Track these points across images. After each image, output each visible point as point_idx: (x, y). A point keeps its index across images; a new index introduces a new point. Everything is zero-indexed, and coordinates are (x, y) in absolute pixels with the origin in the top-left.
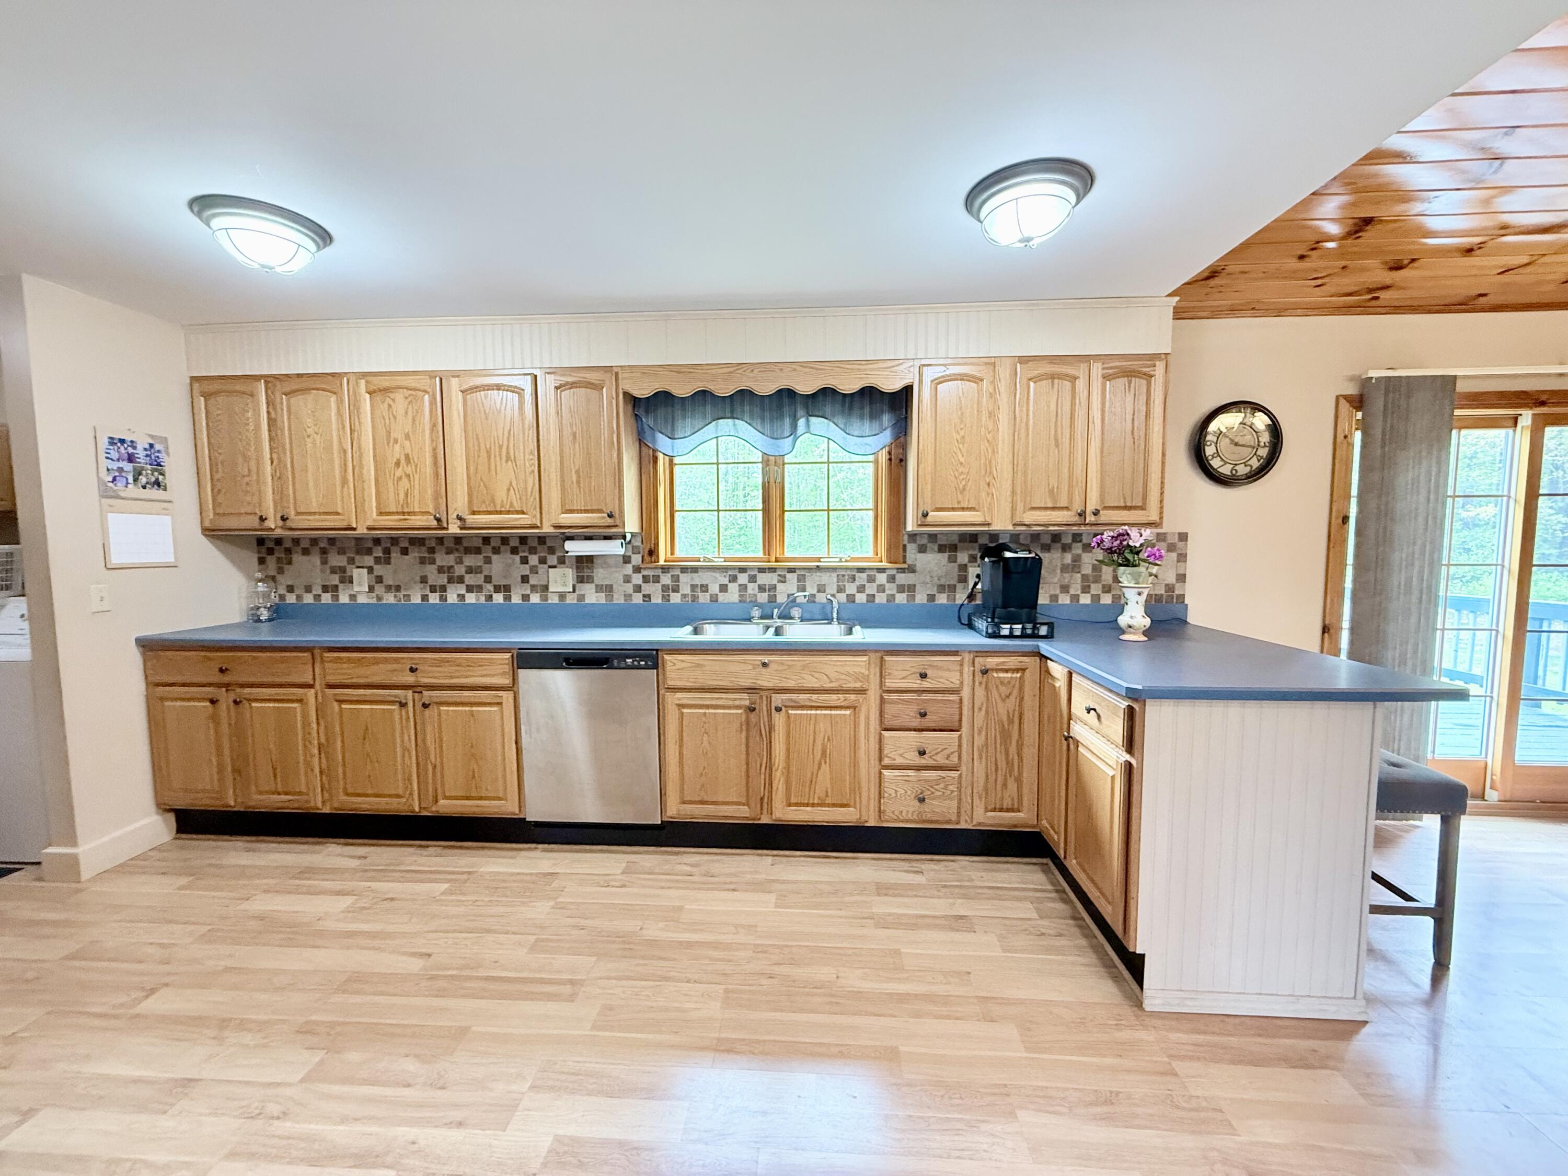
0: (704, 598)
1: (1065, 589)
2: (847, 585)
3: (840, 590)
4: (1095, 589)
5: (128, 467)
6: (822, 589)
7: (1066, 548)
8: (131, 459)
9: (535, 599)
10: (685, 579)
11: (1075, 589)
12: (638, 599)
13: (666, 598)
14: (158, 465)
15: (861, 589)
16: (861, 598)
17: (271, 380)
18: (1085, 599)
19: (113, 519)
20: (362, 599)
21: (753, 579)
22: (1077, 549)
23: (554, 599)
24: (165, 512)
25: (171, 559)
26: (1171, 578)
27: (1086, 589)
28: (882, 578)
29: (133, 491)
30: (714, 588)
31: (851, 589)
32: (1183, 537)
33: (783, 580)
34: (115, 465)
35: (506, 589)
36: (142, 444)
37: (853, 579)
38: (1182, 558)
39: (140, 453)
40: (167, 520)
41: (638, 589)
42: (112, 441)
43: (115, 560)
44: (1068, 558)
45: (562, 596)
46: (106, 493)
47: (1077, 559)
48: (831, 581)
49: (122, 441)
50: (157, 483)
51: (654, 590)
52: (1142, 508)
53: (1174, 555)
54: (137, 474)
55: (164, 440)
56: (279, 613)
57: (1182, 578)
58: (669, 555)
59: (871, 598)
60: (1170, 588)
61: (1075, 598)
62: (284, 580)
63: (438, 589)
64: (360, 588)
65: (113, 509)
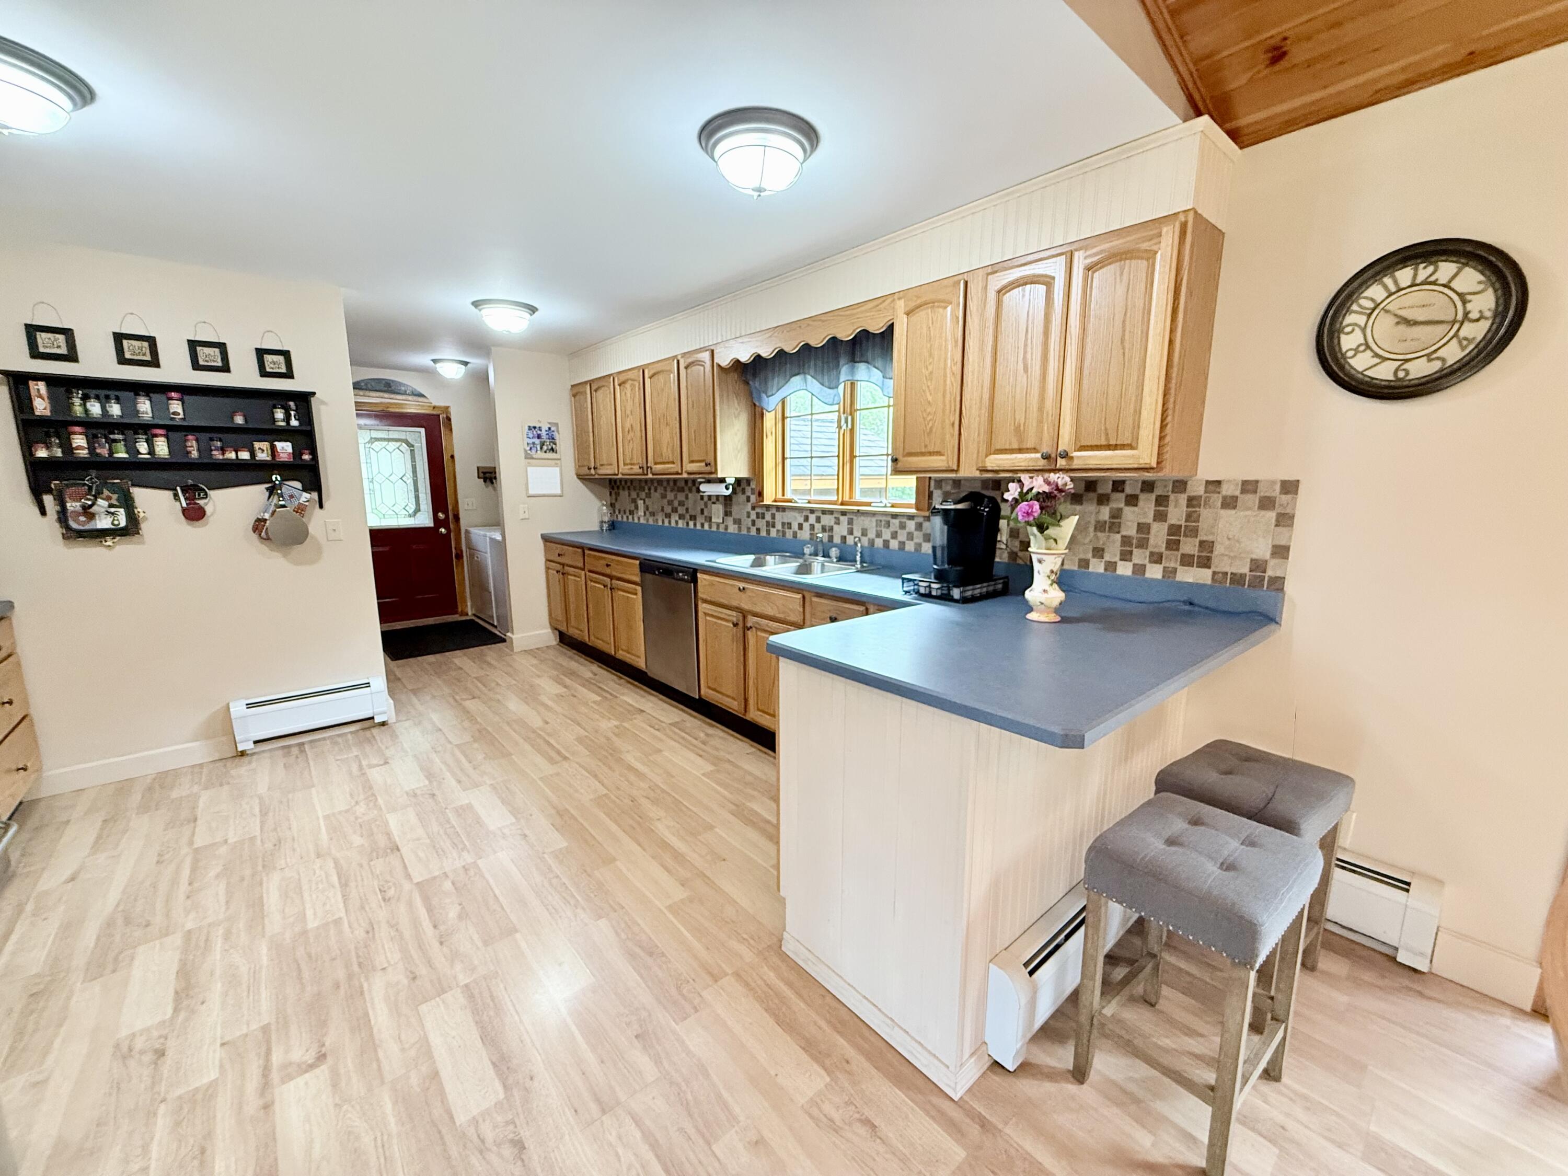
0: (789, 534)
1: (1098, 552)
2: (884, 530)
3: (879, 535)
4: (1139, 556)
5: (537, 441)
6: (864, 533)
7: (1103, 500)
8: (539, 437)
9: (706, 527)
10: (778, 516)
11: (1113, 553)
12: (753, 532)
13: (768, 532)
14: (552, 438)
15: (894, 535)
16: (894, 544)
17: (590, 382)
18: (1125, 569)
19: (530, 470)
20: (642, 521)
21: (818, 520)
22: (1118, 501)
23: (714, 528)
24: (556, 465)
25: (559, 492)
26: (1262, 550)
27: (1126, 556)
28: (911, 525)
29: (540, 454)
30: (795, 526)
31: (887, 535)
32: (1290, 487)
33: (838, 522)
34: (531, 441)
35: (693, 518)
36: (545, 427)
37: (888, 524)
38: (1285, 520)
39: (544, 433)
40: (558, 469)
41: (753, 523)
42: (530, 428)
43: (531, 492)
44: (1105, 513)
45: (718, 525)
46: (528, 457)
47: (1116, 515)
48: (872, 525)
49: (535, 428)
50: (552, 450)
51: (761, 523)
52: (1133, 447)
53: (1271, 515)
54: (542, 445)
55: (556, 425)
56: (613, 526)
57: (1281, 551)
58: (780, 496)
59: (902, 544)
60: (1258, 566)
61: (1111, 566)
62: (617, 506)
63: (668, 516)
64: (641, 513)
65: (530, 465)
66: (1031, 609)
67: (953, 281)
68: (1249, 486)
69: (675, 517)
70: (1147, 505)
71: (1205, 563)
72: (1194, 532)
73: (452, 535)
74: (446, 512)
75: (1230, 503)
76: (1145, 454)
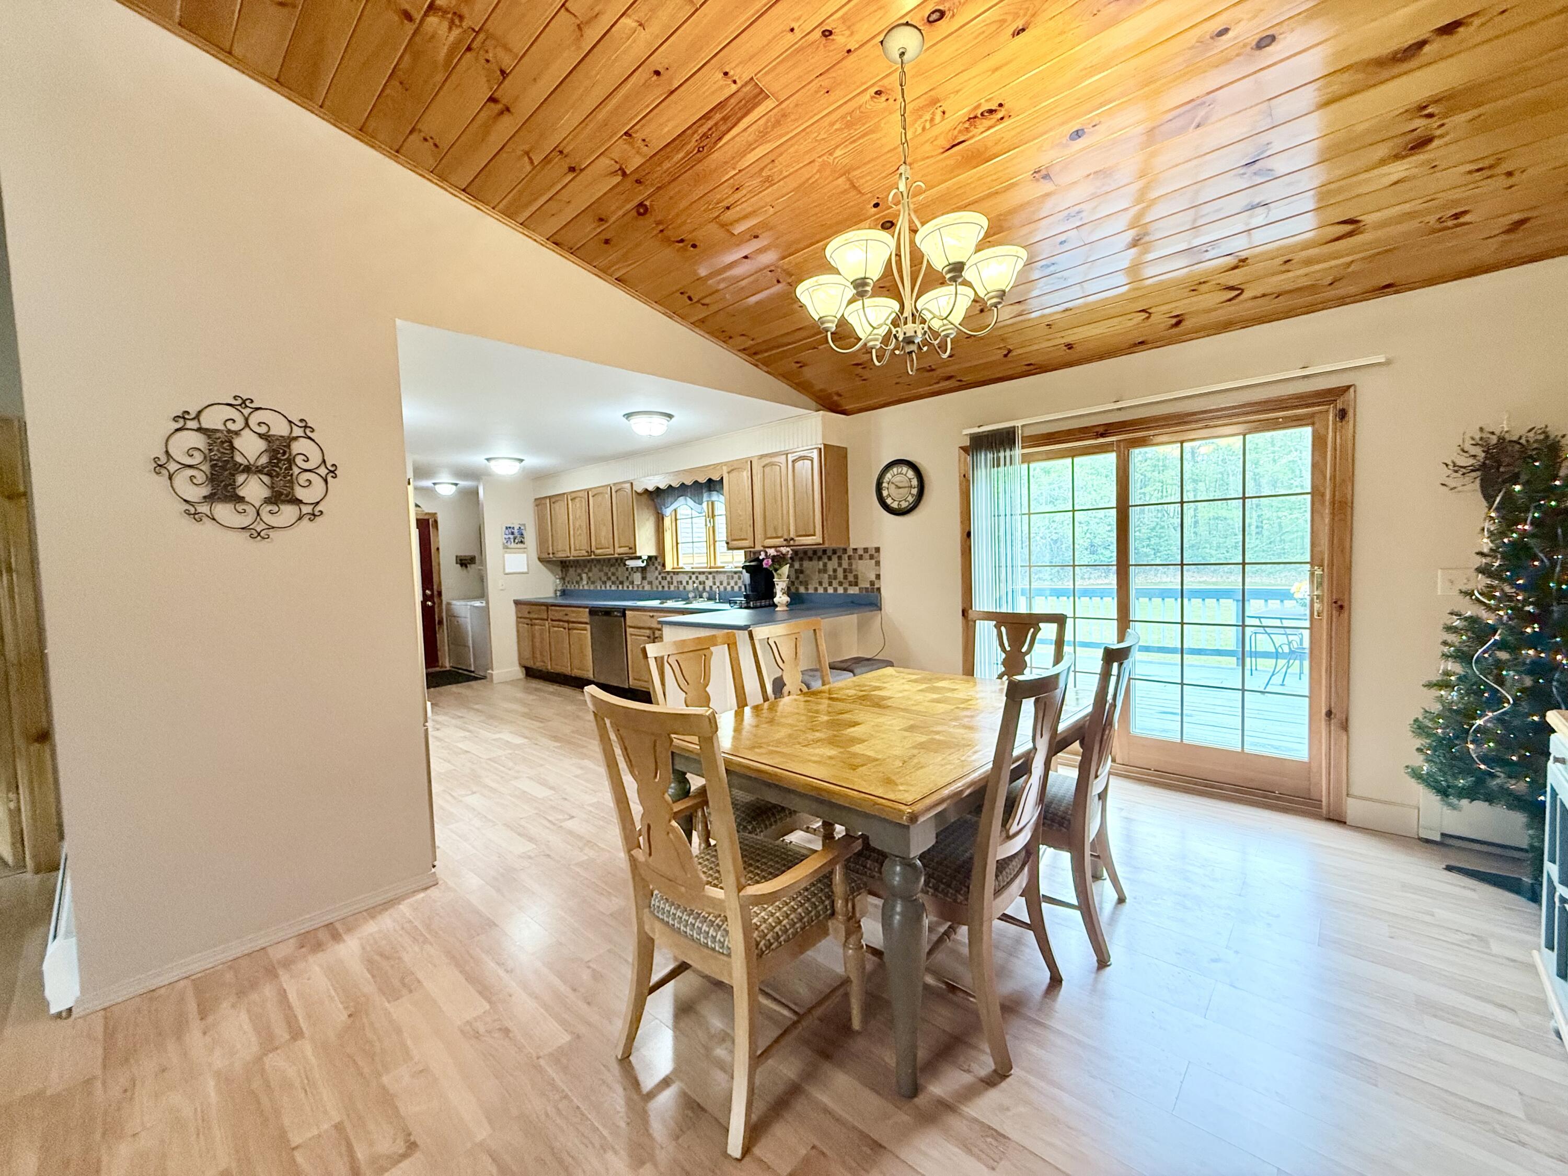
0: (681, 588)
1: (821, 583)
2: (731, 581)
3: (728, 584)
4: (835, 583)
5: (512, 537)
6: (721, 583)
7: (820, 558)
8: (513, 533)
9: (631, 588)
10: (675, 577)
11: (825, 584)
12: (660, 589)
13: (669, 588)
14: (522, 534)
15: (736, 583)
17: (550, 497)
18: (830, 590)
19: (506, 555)
20: (586, 587)
21: (697, 578)
22: (825, 559)
23: (636, 588)
24: (524, 552)
25: (525, 570)
26: (873, 577)
27: (830, 584)
29: (513, 545)
30: (684, 583)
31: (732, 583)
32: (878, 550)
33: (707, 579)
34: (507, 537)
35: (622, 583)
36: (516, 528)
37: (733, 578)
38: (878, 563)
39: (516, 531)
40: (525, 555)
41: (660, 583)
42: (507, 528)
43: (507, 571)
44: (821, 565)
45: (638, 586)
46: (506, 547)
47: (825, 565)
48: (723, 578)
49: (510, 527)
50: (522, 542)
51: (665, 583)
52: (814, 535)
53: (873, 561)
54: (515, 539)
55: (524, 525)
56: (564, 593)
57: (878, 577)
58: (675, 566)
60: (872, 583)
61: (826, 589)
62: (567, 579)
63: (605, 583)
64: (585, 582)
65: (506, 552)
66: (776, 606)
67: (745, 460)
68: (866, 550)
69: (609, 583)
70: (835, 558)
71: (856, 584)
72: (851, 571)
73: (436, 606)
74: (432, 590)
75: (861, 557)
76: (817, 539)
